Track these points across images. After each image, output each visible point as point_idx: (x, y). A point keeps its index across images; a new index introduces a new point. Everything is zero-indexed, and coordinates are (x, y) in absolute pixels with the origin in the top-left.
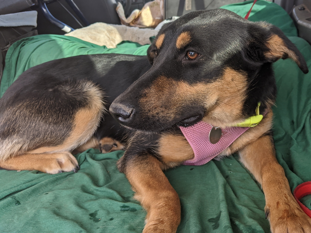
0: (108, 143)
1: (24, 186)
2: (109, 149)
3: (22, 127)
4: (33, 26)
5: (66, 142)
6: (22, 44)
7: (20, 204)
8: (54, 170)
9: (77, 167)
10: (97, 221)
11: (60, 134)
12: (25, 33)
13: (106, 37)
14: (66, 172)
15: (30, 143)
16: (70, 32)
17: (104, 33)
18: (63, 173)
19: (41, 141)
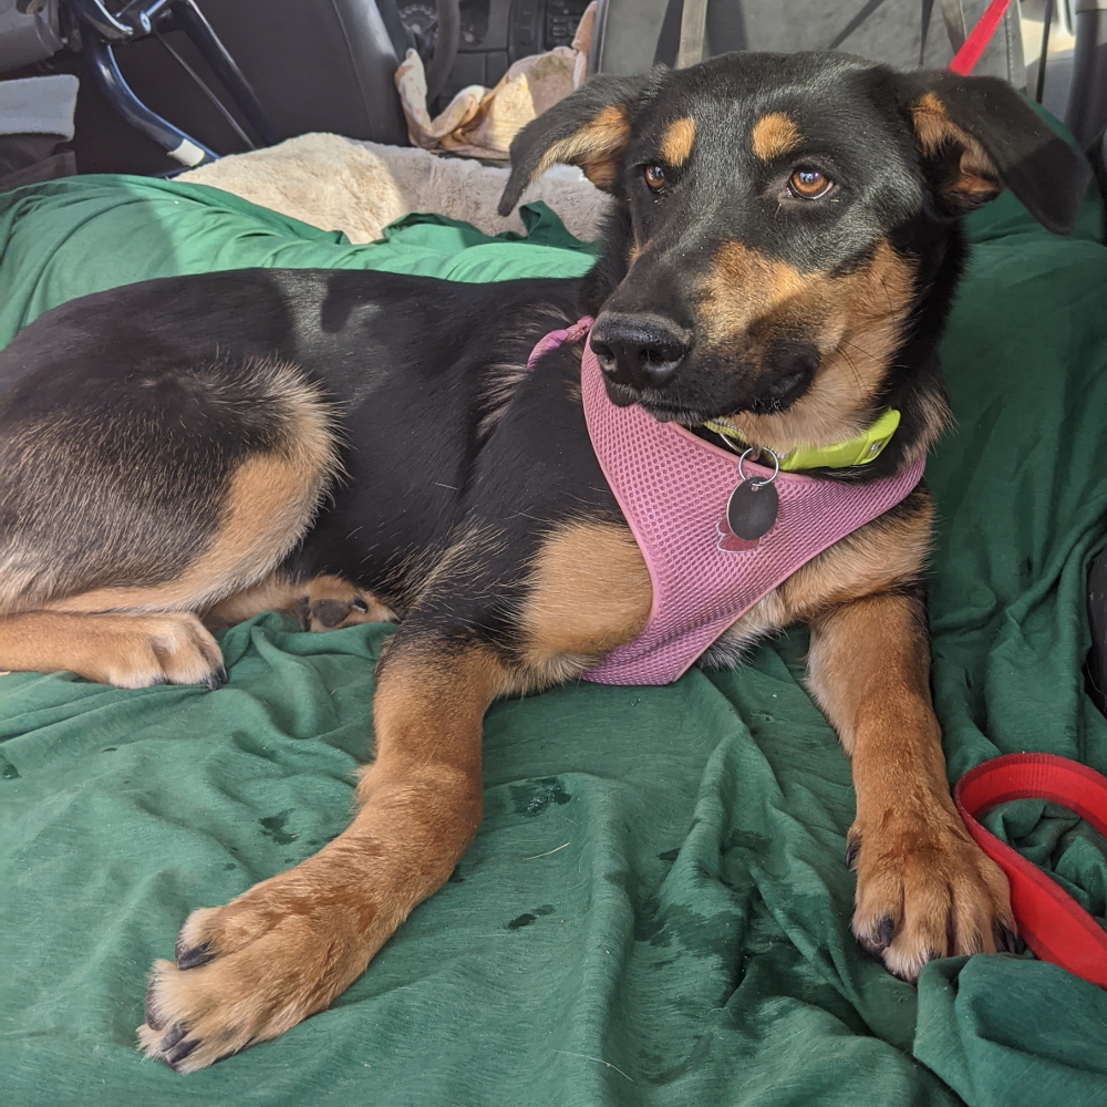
0: (335, 597)
1: (32, 719)
2: (335, 617)
3: (40, 508)
4: (61, 137)
5: (193, 571)
6: (20, 209)
7: (17, 776)
8: (138, 675)
9: (220, 673)
10: (286, 839)
11: (174, 539)
12: (28, 161)
13: (346, 194)
14: (182, 686)
15: (63, 570)
16: (201, 164)
17: (338, 178)
18: (170, 687)
19: (104, 565)
